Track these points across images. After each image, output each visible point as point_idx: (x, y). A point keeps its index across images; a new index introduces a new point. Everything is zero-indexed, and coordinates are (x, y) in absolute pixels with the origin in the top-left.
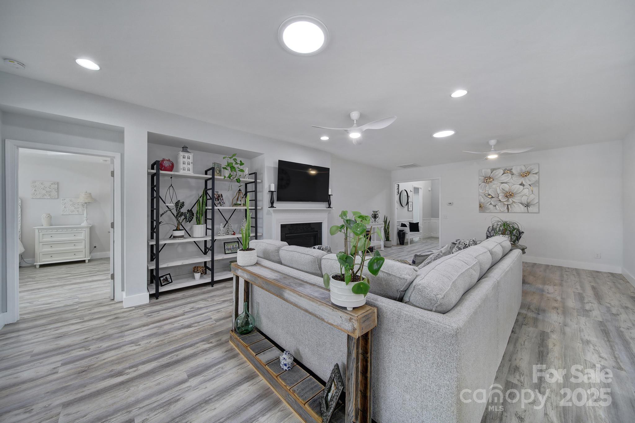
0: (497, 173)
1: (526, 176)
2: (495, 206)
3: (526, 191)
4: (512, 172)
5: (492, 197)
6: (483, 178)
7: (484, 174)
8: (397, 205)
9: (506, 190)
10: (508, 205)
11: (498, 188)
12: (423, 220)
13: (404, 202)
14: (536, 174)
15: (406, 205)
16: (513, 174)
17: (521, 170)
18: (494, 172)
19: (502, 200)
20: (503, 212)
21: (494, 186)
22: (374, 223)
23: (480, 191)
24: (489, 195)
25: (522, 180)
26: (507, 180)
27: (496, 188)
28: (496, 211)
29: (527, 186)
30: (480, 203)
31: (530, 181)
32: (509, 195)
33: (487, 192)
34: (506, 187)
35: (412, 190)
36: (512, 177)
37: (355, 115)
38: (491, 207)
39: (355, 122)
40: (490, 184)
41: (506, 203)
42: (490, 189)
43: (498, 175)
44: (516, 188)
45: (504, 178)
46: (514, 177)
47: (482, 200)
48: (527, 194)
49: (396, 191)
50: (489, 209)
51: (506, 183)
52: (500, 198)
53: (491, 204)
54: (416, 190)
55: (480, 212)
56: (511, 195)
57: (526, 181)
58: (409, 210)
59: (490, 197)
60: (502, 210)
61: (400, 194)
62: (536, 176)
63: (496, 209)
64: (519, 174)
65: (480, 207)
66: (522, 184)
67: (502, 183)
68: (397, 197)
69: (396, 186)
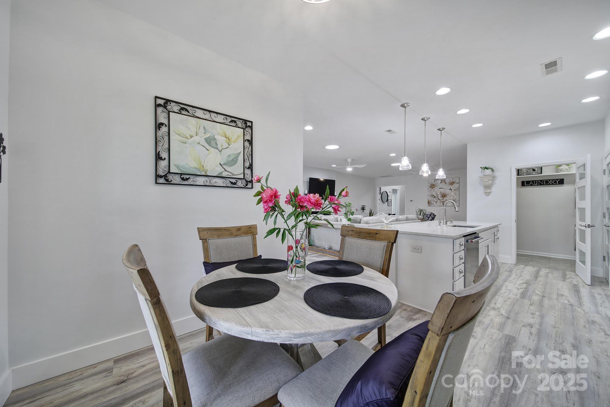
0: (437, 182)
1: (453, 184)
2: (436, 202)
3: (452, 193)
4: (445, 182)
5: (435, 197)
6: (430, 185)
7: (430, 182)
8: (379, 202)
9: (442, 193)
10: (443, 202)
11: (438, 191)
12: (400, 212)
13: (385, 199)
14: (458, 183)
15: (387, 201)
16: (446, 183)
17: (450, 181)
18: (436, 181)
19: (440, 199)
20: (440, 206)
21: (436, 190)
22: (362, 213)
23: (429, 193)
24: (433, 195)
25: (450, 187)
26: (443, 187)
27: (437, 191)
28: (437, 205)
29: (453, 190)
30: (428, 200)
31: (454, 187)
32: (444, 196)
33: (432, 194)
34: (442, 190)
35: (391, 191)
36: (445, 185)
37: (349, 160)
38: (434, 202)
39: (349, 163)
40: (434, 189)
41: (442, 200)
42: (434, 192)
43: (438, 183)
44: (448, 191)
45: (441, 185)
46: (447, 185)
47: (429, 199)
48: (453, 195)
49: (378, 192)
50: (433, 204)
51: (442, 188)
52: (439, 197)
53: (434, 201)
54: (395, 191)
55: (428, 206)
56: (445, 196)
57: (453, 187)
58: (389, 205)
59: (434, 196)
60: (440, 205)
61: (382, 194)
62: (458, 185)
63: (437, 204)
64: (449, 183)
65: (428, 203)
66: (450, 189)
67: (440, 188)
68: (379, 196)
69: (378, 189)
